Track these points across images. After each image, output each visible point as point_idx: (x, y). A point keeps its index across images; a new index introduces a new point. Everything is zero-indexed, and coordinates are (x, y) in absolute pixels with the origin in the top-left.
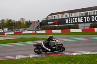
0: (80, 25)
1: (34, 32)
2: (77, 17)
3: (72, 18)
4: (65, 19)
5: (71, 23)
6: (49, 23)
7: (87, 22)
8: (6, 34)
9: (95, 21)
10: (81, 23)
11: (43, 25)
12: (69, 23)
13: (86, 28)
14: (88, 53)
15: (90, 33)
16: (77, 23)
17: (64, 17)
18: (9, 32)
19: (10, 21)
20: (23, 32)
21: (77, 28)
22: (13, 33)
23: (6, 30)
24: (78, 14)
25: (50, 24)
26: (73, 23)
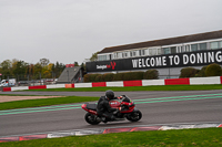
0: (161, 72)
1: (70, 85)
2: (155, 57)
3: (145, 58)
4: (130, 60)
5: (142, 68)
6: (98, 67)
7: (174, 66)
8: (13, 89)
9: (189, 64)
10: (162, 67)
11: (87, 71)
12: (138, 68)
13: (172, 78)
14: (192, 127)
15: (181, 87)
16: (155, 67)
17: (129, 56)
18: (19, 85)
19: (19, 63)
20: (48, 87)
21: (155, 77)
22: (27, 88)
23: (13, 81)
24: (156, 50)
25: (101, 70)
26: (147, 68)
